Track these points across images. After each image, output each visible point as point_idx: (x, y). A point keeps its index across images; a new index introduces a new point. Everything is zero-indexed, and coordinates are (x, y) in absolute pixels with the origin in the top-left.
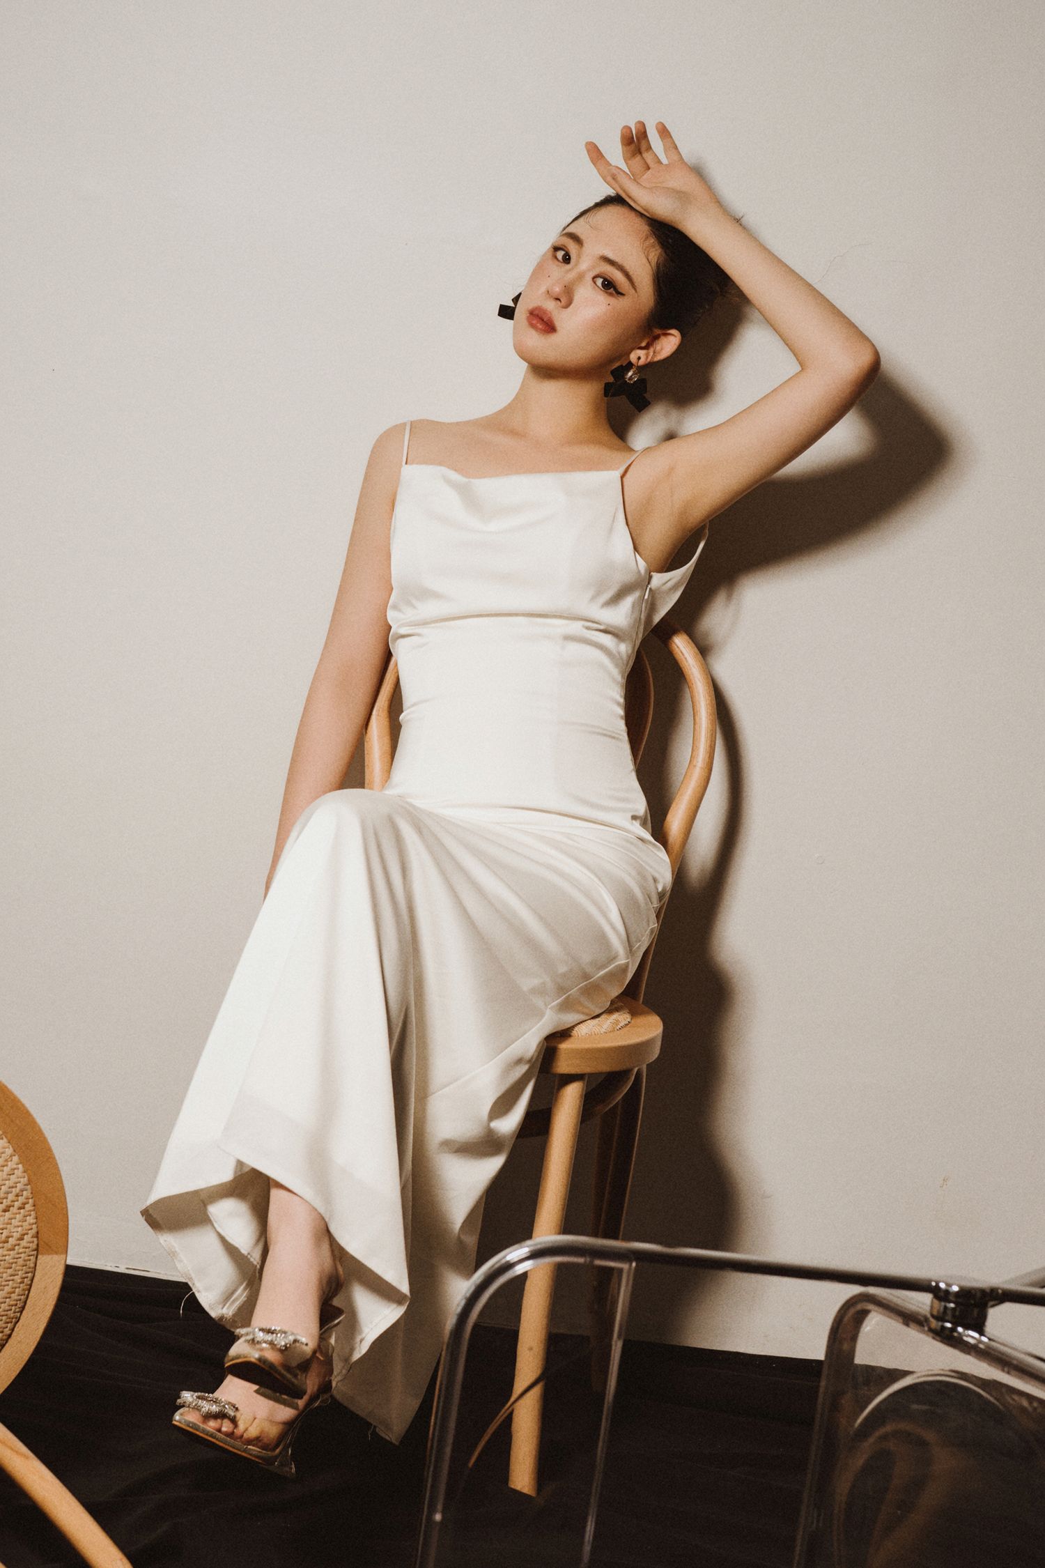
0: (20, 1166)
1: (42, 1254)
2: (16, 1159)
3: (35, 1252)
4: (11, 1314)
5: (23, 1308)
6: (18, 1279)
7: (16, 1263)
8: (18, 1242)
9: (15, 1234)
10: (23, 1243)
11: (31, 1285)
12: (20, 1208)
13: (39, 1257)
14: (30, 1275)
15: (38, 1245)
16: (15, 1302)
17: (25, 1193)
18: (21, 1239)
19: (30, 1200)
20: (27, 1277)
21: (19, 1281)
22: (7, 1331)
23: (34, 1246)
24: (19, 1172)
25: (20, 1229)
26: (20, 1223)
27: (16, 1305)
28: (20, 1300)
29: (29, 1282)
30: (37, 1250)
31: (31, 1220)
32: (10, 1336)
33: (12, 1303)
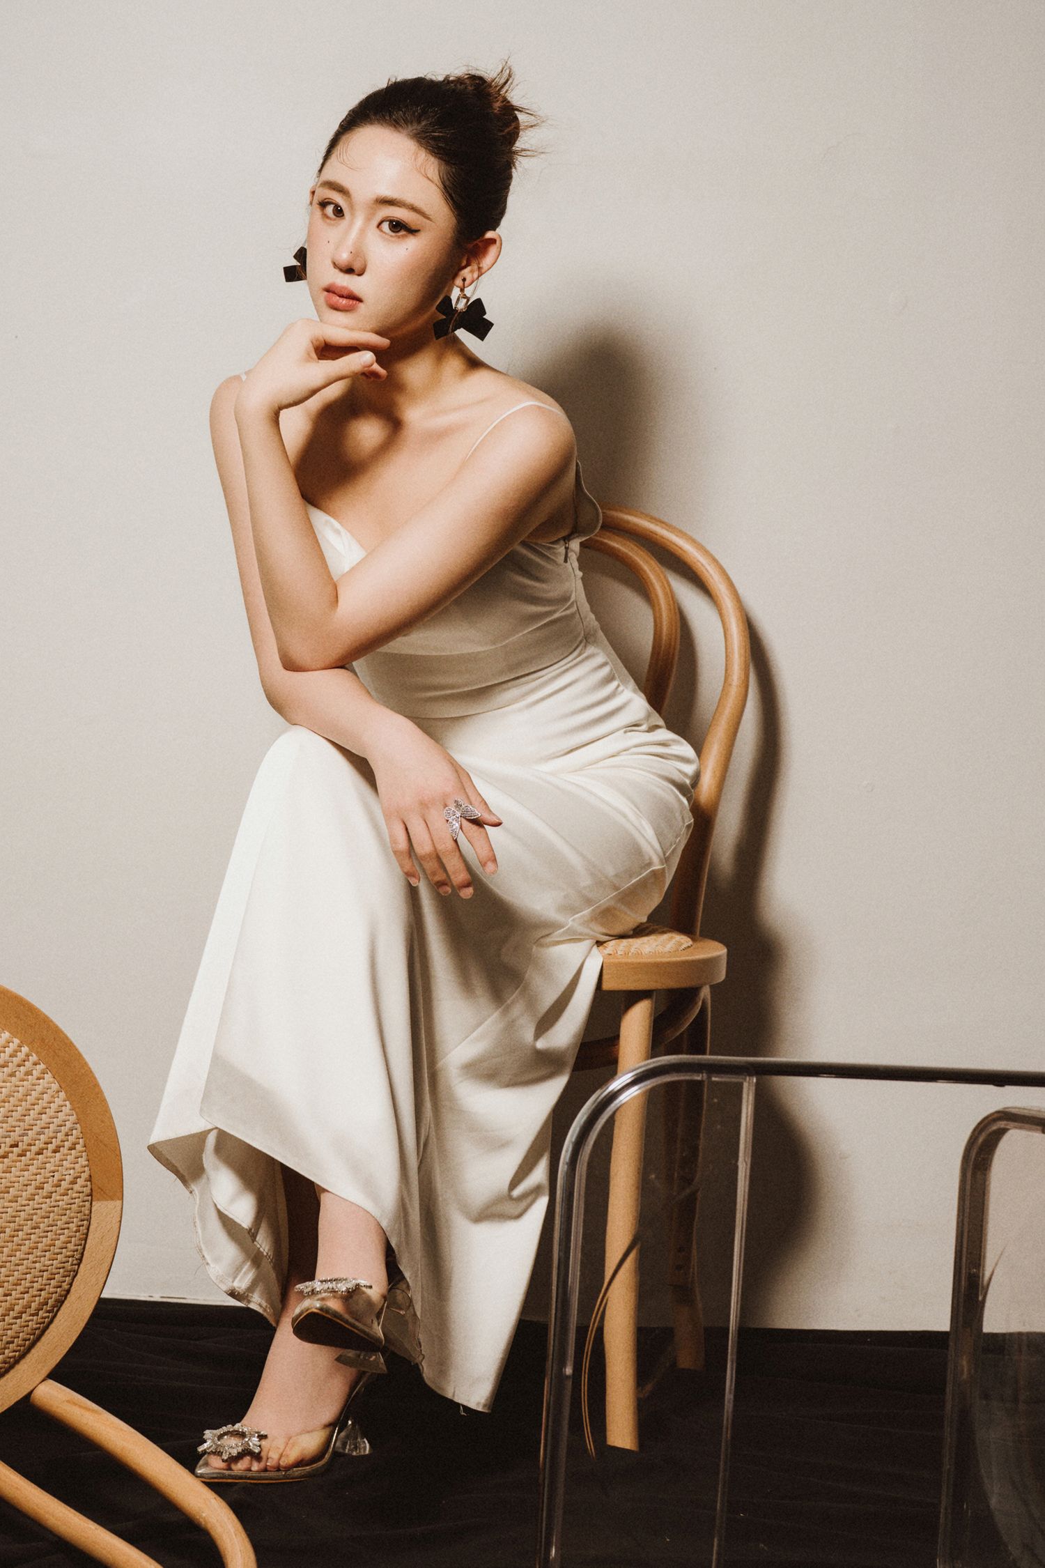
0: (67, 1103)
1: (98, 1200)
2: (62, 1095)
3: (90, 1198)
4: (68, 1266)
5: (80, 1260)
6: (73, 1227)
7: (70, 1209)
8: (71, 1186)
9: (67, 1177)
10: (77, 1187)
11: (87, 1234)
12: (70, 1149)
13: (93, 1203)
14: (85, 1222)
15: (91, 1189)
16: (72, 1253)
17: (74, 1132)
18: (74, 1182)
19: (81, 1140)
20: (83, 1226)
21: (75, 1229)
22: (65, 1286)
23: (87, 1190)
24: (67, 1109)
25: (72, 1172)
26: (73, 1165)
27: (73, 1256)
28: (77, 1250)
29: (85, 1231)
30: (91, 1195)
31: (82, 1161)
32: (68, 1291)
33: (68, 1254)
